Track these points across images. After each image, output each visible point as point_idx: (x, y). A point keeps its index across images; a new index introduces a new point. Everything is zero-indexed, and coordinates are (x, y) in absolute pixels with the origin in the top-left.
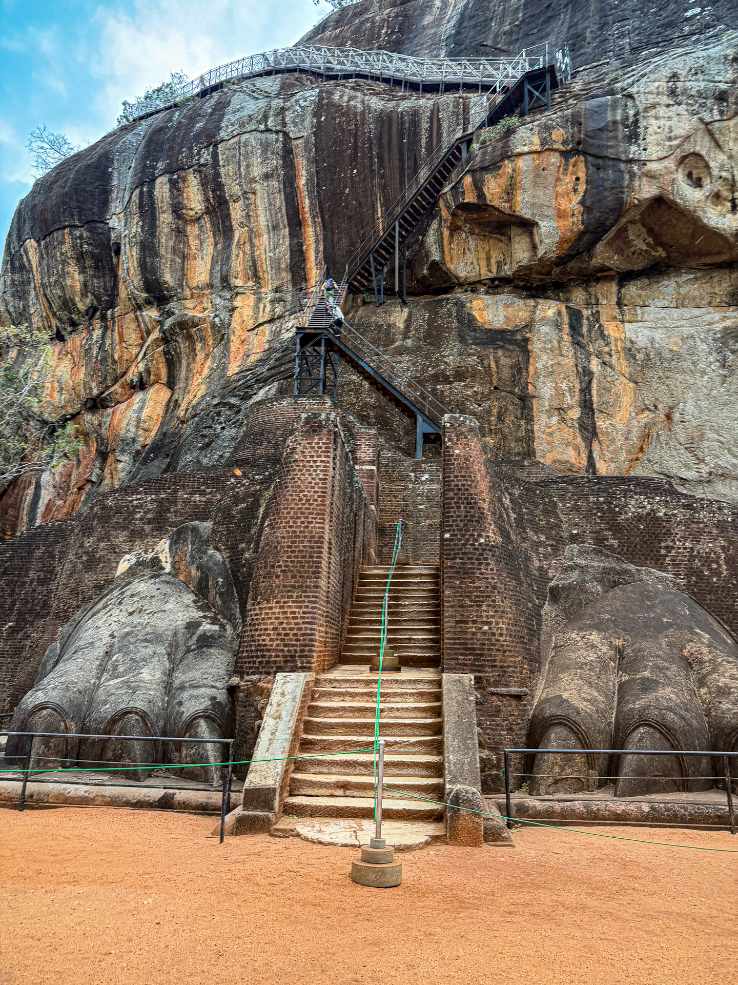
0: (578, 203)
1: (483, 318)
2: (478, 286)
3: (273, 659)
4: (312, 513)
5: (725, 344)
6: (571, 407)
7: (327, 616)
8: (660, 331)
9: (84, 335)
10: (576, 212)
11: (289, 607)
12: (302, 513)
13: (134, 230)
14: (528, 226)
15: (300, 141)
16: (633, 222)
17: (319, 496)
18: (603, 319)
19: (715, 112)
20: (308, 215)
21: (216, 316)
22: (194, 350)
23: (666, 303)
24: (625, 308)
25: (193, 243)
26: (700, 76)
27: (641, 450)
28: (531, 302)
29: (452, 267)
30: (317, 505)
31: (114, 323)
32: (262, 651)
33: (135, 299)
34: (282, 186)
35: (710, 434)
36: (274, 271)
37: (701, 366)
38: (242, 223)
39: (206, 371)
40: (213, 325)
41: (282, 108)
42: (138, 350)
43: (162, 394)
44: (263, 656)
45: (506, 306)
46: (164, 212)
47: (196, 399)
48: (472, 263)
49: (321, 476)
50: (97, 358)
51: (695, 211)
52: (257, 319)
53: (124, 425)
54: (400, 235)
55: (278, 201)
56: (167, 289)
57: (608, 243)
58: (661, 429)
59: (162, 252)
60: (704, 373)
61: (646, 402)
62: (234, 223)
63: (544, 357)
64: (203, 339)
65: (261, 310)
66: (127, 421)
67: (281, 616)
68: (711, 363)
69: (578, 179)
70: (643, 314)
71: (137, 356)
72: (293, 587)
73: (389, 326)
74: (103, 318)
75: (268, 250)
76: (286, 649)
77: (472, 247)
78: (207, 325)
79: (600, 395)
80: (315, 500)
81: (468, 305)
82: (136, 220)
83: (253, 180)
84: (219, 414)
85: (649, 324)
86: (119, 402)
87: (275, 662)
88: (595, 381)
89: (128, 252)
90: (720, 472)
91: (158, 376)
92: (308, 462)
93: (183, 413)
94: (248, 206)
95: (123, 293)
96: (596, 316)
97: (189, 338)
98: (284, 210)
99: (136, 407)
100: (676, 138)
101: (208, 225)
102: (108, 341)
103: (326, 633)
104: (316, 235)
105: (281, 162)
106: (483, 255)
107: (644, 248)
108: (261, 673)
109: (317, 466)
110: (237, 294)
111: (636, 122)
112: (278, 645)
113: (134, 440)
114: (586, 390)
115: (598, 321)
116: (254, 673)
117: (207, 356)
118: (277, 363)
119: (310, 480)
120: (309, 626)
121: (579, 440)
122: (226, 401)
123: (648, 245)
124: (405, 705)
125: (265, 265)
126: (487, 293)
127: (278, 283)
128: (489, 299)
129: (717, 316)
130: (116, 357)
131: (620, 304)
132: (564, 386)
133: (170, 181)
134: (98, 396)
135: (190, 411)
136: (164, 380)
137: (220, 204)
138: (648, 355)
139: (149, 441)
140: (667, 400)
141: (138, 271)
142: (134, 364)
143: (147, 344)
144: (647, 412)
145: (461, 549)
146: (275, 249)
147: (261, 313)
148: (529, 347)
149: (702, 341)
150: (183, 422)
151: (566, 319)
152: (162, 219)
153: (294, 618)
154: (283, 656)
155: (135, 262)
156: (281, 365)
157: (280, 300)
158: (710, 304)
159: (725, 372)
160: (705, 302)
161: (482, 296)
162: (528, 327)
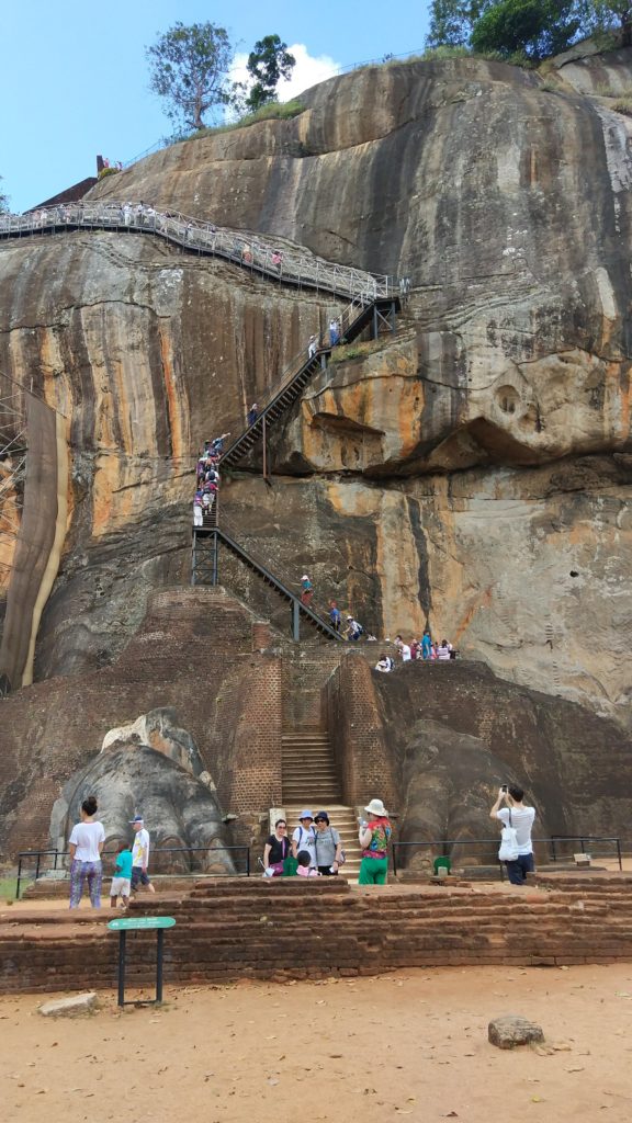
0: (418, 419)
1: (338, 504)
2: (334, 476)
3: (257, 801)
5: (534, 533)
6: (411, 585)
8: (482, 520)
10: (415, 427)
14: (378, 435)
15: (166, 320)
16: (462, 431)
17: (276, 702)
18: (437, 508)
19: (523, 356)
20: (174, 390)
21: (79, 475)
23: (487, 496)
24: (454, 499)
25: (50, 397)
26: (512, 326)
27: (467, 620)
28: (378, 492)
29: (312, 459)
30: (275, 707)
32: (250, 797)
34: (148, 359)
35: (521, 609)
36: (139, 437)
37: (515, 551)
38: (105, 388)
40: (75, 484)
41: (149, 285)
44: (252, 800)
45: (357, 494)
48: (329, 457)
49: (276, 689)
51: (509, 430)
52: (122, 482)
54: (267, 426)
55: (143, 371)
57: (441, 449)
58: (482, 604)
60: (515, 556)
61: (471, 580)
62: (96, 386)
63: (390, 542)
65: (127, 474)
67: (260, 775)
68: (522, 548)
69: (417, 399)
70: (469, 505)
72: (266, 758)
73: (259, 508)
75: (133, 417)
76: (265, 795)
77: (330, 444)
79: (434, 574)
81: (326, 491)
83: (117, 349)
85: (473, 514)
88: (430, 561)
90: (529, 639)
92: (268, 680)
94: (110, 372)
96: (431, 505)
98: (150, 383)
100: (494, 373)
101: (67, 383)
104: (183, 410)
105: (146, 336)
106: (339, 451)
107: (470, 450)
109: (273, 683)
110: (100, 455)
111: (463, 357)
114: (423, 571)
115: (432, 510)
119: (270, 692)
121: (419, 611)
123: (473, 448)
125: (130, 432)
126: (341, 481)
127: (142, 449)
128: (342, 487)
129: (528, 508)
131: (449, 495)
132: (406, 566)
133: (28, 335)
137: (82, 366)
138: (472, 541)
140: (488, 580)
144: (472, 589)
147: (127, 476)
148: (378, 533)
149: (516, 530)
151: (407, 508)
152: (17, 372)
157: (147, 466)
158: (522, 498)
159: (534, 557)
160: (519, 496)
161: (337, 484)
162: (376, 514)
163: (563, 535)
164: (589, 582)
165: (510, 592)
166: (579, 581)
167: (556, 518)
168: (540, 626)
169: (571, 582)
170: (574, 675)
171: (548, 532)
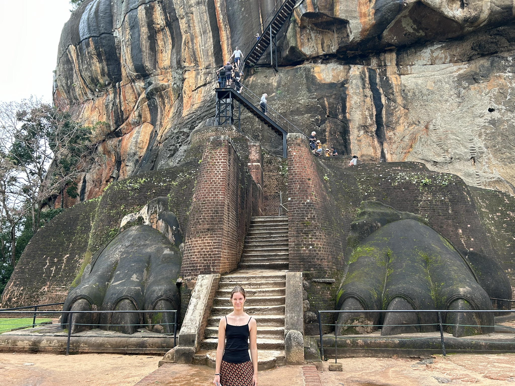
0: (372, 8)
1: (320, 77)
2: (318, 59)
3: (198, 268)
4: (218, 190)
5: (460, 84)
6: (370, 125)
7: (228, 244)
8: (421, 79)
9: (104, 97)
10: (371, 14)
11: (207, 240)
12: (212, 190)
13: (127, 37)
14: (343, 23)
16: (405, 17)
17: (221, 181)
18: (388, 74)
20: (222, 24)
21: (175, 84)
22: (164, 103)
23: (425, 62)
24: (401, 67)
25: (160, 43)
27: (411, 147)
28: (347, 67)
29: (303, 50)
30: (220, 186)
31: (120, 90)
32: (193, 263)
33: (131, 76)
34: (207, 8)
35: (450, 136)
36: (205, 57)
37: (446, 97)
38: (186, 31)
39: (171, 115)
40: (174, 89)
42: (134, 104)
43: (148, 128)
44: (194, 267)
45: (333, 70)
46: (143, 26)
47: (166, 130)
48: (313, 47)
49: (222, 170)
50: (112, 110)
51: (440, 8)
52: (197, 84)
53: (129, 146)
54: (273, 32)
55: (205, 17)
56: (148, 70)
57: (390, 29)
58: (422, 135)
59: (144, 49)
60: (447, 101)
61: (414, 119)
62: (182, 31)
63: (355, 98)
64: (168, 97)
65: (199, 79)
66: (130, 144)
67: (202, 245)
68: (452, 95)
70: (411, 69)
71: (134, 107)
72: (208, 230)
73: (268, 84)
74: (114, 87)
75: (201, 45)
76: (205, 262)
77: (313, 38)
78: (170, 89)
79: (387, 117)
80: (219, 183)
81: (312, 70)
82: (128, 32)
83: (191, 6)
84: (178, 138)
85: (415, 75)
86: (125, 134)
87: (200, 269)
88: (384, 109)
89: (125, 50)
90: (457, 157)
91: (146, 118)
92: (215, 162)
93: (159, 138)
94: (188, 21)
95: (124, 74)
96: (384, 73)
97: (161, 96)
98: (209, 22)
99: (134, 136)
101: (168, 33)
102: (118, 101)
103: (228, 253)
104: (227, 36)
106: (320, 42)
107: (412, 31)
108: (192, 275)
109: (219, 165)
110: (185, 71)
112: (201, 260)
113: (135, 154)
114: (379, 116)
115: (385, 75)
116: (189, 276)
117: (171, 106)
118: (208, 108)
119: (216, 172)
120: (217, 250)
121: (376, 142)
122: (182, 130)
123: (414, 29)
124: (267, 289)
125: (200, 54)
126: (322, 63)
127: (207, 63)
128: (323, 66)
129: (455, 68)
130: (123, 109)
131: (397, 65)
132: (367, 113)
133: (145, 8)
134: (114, 131)
135: (163, 137)
136: (149, 120)
137: (174, 20)
138: (414, 93)
139: (142, 154)
140: (426, 118)
141: (131, 61)
142: (132, 112)
143: (138, 101)
144: (414, 125)
145: (297, 206)
146: (205, 44)
147: (199, 81)
148: (347, 93)
149: (446, 83)
150: (160, 143)
151: (367, 75)
152: (142, 30)
153: (208, 246)
154: (204, 266)
155: (129, 56)
156: (211, 109)
157: (209, 73)
158: (451, 61)
159: (460, 100)
160: (448, 60)
161: (319, 65)
162: (346, 81)
163: (483, 85)
164: (503, 115)
165: (443, 125)
166: (496, 115)
167: (476, 74)
168: (466, 148)
169: (489, 116)
170: (493, 180)
171: (471, 83)
